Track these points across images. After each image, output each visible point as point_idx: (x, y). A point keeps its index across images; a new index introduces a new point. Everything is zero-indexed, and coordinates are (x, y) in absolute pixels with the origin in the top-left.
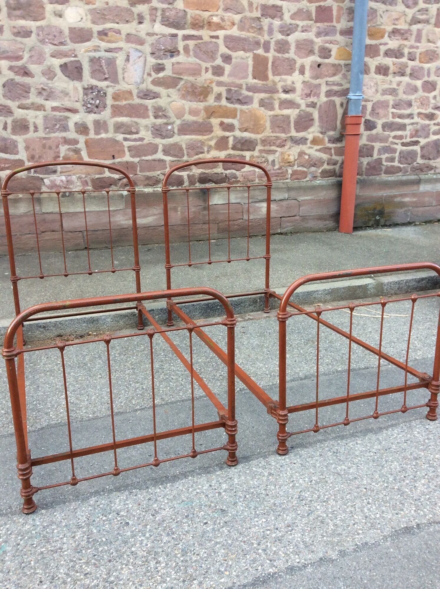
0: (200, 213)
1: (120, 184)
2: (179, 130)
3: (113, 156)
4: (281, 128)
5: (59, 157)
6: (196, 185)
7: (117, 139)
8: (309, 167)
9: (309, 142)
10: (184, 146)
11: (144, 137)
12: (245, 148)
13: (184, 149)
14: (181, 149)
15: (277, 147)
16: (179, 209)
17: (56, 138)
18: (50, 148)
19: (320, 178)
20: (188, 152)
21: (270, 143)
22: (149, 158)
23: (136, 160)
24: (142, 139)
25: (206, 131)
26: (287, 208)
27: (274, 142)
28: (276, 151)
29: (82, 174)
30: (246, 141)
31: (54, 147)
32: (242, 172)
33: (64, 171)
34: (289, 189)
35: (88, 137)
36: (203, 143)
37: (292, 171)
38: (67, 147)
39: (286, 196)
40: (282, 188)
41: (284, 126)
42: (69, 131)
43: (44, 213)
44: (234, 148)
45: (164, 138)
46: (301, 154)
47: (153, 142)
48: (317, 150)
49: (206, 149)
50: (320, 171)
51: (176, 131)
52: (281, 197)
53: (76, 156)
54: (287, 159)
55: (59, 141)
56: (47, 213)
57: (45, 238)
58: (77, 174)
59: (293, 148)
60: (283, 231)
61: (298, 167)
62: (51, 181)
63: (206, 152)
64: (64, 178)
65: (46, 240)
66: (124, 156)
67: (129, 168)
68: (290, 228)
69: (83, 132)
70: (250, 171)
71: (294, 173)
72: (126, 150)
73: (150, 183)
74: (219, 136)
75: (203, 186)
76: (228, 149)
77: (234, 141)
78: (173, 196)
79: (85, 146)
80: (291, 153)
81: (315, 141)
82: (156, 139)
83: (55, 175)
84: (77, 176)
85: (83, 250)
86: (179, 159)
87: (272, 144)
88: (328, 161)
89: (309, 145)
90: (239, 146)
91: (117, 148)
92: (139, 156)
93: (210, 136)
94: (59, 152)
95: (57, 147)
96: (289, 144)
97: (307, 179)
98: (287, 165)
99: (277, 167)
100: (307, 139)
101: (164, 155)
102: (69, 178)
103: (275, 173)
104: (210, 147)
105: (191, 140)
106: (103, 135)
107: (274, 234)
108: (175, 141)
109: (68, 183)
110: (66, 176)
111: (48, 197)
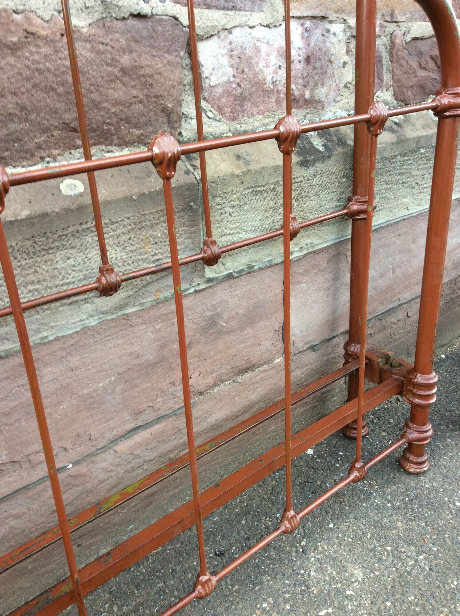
62: (240, 60)
102: (317, 36)
109: (310, 68)
110: (308, 24)
111: (238, 172)
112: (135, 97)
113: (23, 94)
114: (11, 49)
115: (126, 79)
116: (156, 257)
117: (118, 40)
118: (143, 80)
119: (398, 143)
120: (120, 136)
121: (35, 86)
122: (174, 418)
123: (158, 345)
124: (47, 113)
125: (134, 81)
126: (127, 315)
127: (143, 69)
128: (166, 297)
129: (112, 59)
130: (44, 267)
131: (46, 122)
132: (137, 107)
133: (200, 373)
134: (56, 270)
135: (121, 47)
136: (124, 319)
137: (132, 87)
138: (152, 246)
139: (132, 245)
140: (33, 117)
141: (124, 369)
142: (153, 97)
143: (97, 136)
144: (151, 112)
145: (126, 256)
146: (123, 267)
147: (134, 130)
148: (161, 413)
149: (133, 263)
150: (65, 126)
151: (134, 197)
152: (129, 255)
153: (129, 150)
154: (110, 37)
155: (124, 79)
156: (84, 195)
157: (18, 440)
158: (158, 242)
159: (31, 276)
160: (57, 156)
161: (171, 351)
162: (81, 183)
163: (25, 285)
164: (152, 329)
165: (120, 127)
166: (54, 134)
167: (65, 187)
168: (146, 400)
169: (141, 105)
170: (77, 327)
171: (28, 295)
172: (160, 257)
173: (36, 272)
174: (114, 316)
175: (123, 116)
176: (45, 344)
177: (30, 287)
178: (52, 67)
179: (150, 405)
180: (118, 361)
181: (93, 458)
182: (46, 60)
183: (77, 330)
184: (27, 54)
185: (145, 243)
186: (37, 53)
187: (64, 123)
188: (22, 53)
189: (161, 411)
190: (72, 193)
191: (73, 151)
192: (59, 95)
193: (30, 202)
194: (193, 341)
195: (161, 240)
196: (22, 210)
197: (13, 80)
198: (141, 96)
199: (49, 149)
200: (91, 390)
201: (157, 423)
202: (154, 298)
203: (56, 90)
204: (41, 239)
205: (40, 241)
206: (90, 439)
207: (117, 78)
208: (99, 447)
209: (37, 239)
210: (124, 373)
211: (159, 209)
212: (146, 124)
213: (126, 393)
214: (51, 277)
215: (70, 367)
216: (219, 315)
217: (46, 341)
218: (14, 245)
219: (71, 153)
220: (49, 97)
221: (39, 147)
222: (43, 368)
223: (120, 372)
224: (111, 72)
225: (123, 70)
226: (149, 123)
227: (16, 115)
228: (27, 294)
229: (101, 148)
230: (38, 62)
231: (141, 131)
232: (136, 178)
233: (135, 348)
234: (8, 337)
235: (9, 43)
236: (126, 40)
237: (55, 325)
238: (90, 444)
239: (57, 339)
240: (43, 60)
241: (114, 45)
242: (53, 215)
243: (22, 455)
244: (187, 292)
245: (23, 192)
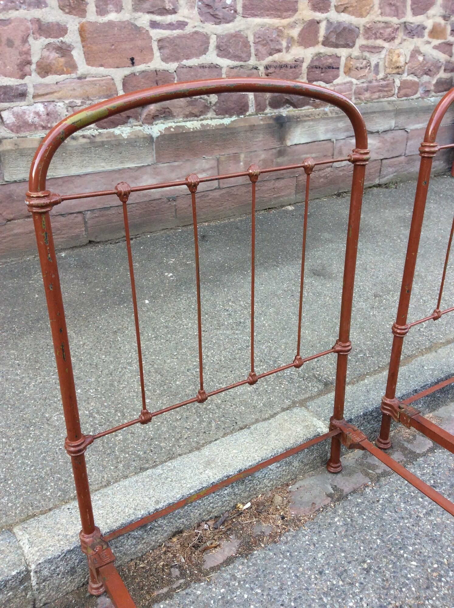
0: (272, 161)
1: (144, 116)
2: (244, 7)
3: (132, 59)
4: (393, 8)
5: (29, 63)
6: (266, 111)
7: (139, 23)
8: (422, 75)
9: (426, 32)
10: (251, 39)
11: (186, 20)
12: (342, 43)
13: (252, 44)
14: (246, 44)
15: (385, 40)
16: (242, 156)
17: (22, 21)
18: (10, 43)
19: (433, 94)
20: (257, 50)
21: (375, 34)
22: (194, 62)
23: (172, 66)
24: (182, 25)
25: (287, 10)
26: (392, 143)
27: (382, 31)
28: (383, 48)
29: (76, 97)
30: (344, 29)
31: (17, 43)
32: (334, 85)
33: (40, 92)
34: (398, 112)
35: (84, 20)
36: (280, 32)
37: (401, 82)
38: (44, 41)
39: (393, 123)
40: (389, 111)
41: (398, 4)
42: (46, 6)
43: (8, 183)
44: (326, 43)
45: (219, 23)
46: (416, 52)
47: (201, 30)
48: (435, 47)
49: (284, 44)
50: (434, 82)
51: (239, 9)
52: (386, 127)
53: (62, 60)
54: (396, 62)
55: (28, 29)
56: (15, 182)
57: (16, 231)
58: (66, 98)
59: (405, 43)
60: (383, 181)
61: (408, 75)
62: (17, 116)
63: (284, 51)
64: (40, 108)
65: (16, 235)
66: (151, 60)
67: (160, 82)
68: (392, 175)
69: (74, 9)
70: (345, 84)
71: (404, 84)
72: (155, 45)
73: (196, 111)
74: (305, 20)
75: (275, 112)
76: (317, 43)
77: (327, 28)
78: (233, 133)
79: (79, 39)
80: (401, 51)
81: (436, 32)
82: (206, 24)
83: (23, 103)
84: (67, 102)
85: (86, 245)
86: (242, 63)
87: (378, 34)
88: (446, 66)
89: (426, 38)
90: (333, 39)
91: (139, 43)
92: (177, 59)
93: (292, 20)
94: (28, 53)
95: (25, 40)
96: (401, 35)
97: (418, 95)
98: (395, 71)
99: (381, 75)
100: (424, 28)
101: (218, 55)
102: (51, 107)
103: (378, 86)
104: (291, 40)
105: (262, 26)
106: (112, 16)
107: (370, 187)
108: (237, 29)
109: (49, 117)
110: (46, 104)
111: (14, 149)
119: (90, 143)
216: (13, 194)
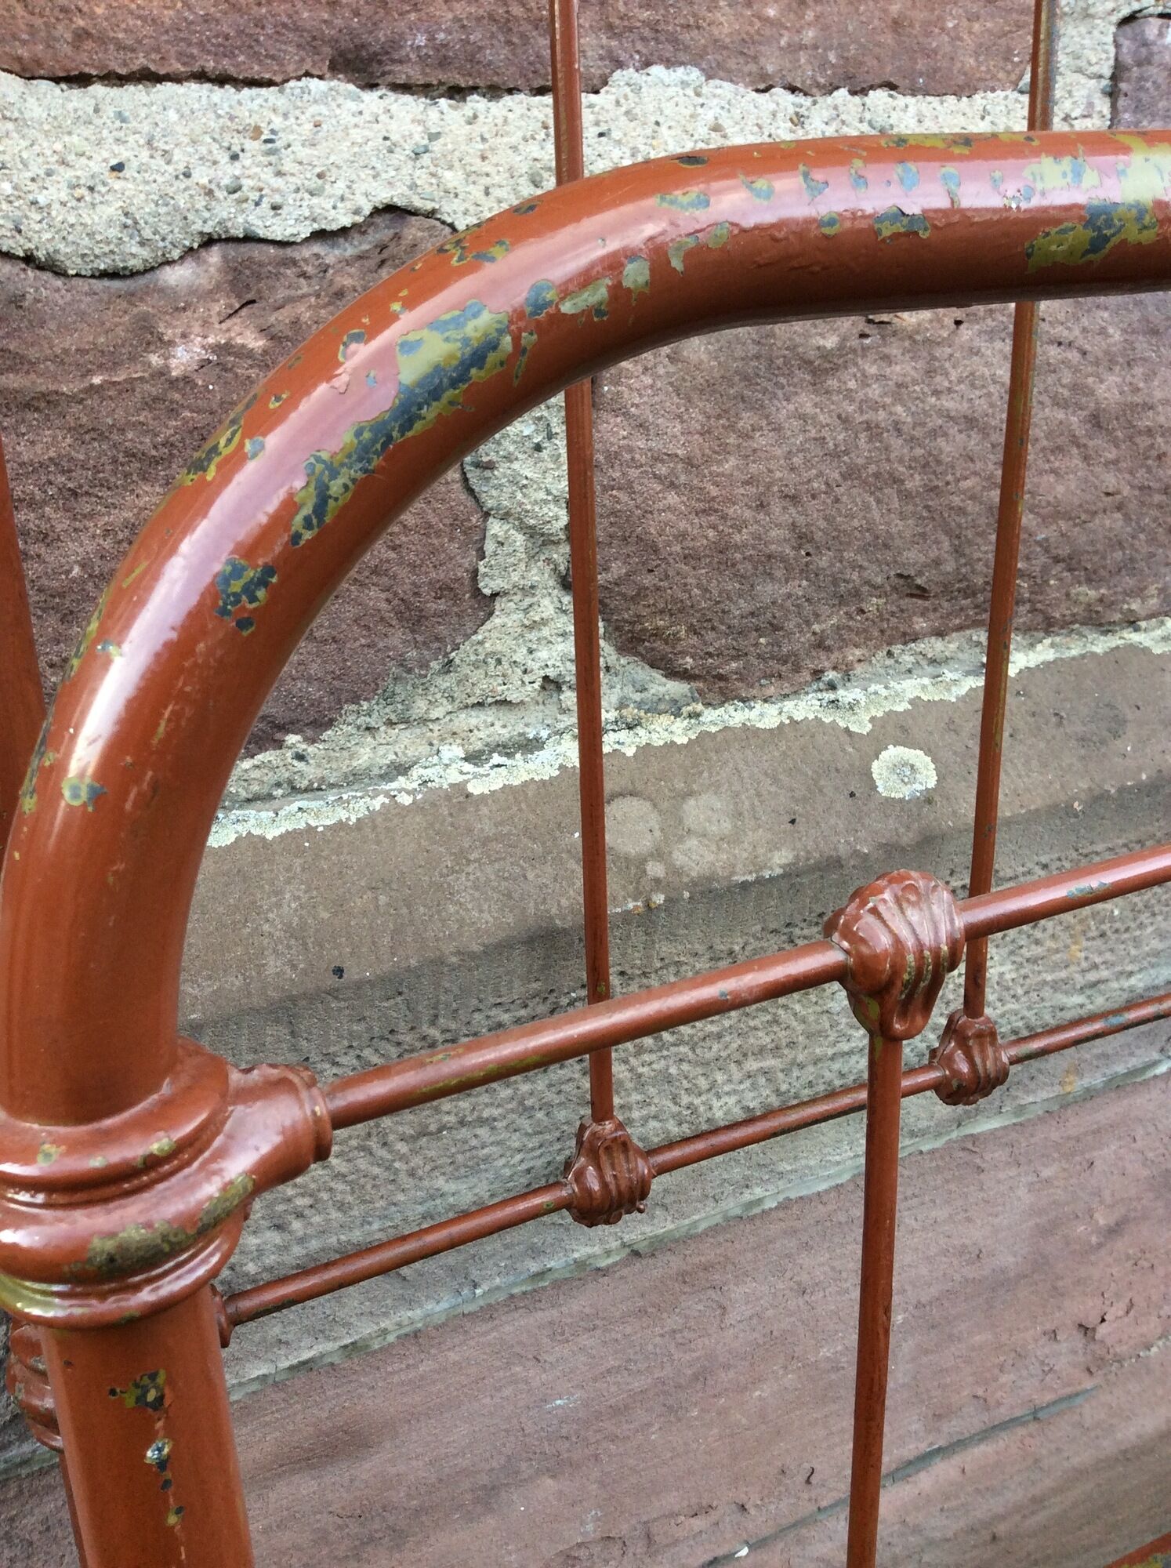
112: (1108, 494)
113: (814, 497)
114: (813, 373)
115: (1098, 442)
116: (1092, 976)
117: (1103, 332)
118: (1143, 442)
120: (1039, 606)
121: (851, 473)
122: (1033, 1427)
123: (1037, 1225)
124: (864, 549)
125: (1117, 446)
126: (974, 1138)
127: (1150, 413)
128: (1088, 1090)
129: (1075, 388)
130: (798, 1007)
131: (855, 576)
132: (1108, 523)
133: (1131, 1305)
134: (825, 1017)
135: (1107, 352)
136: (964, 1149)
137: (1107, 464)
138: (1089, 944)
139: (1037, 942)
140: (823, 561)
141: (934, 1291)
142: (1159, 491)
143: (977, 607)
144: (1142, 536)
145: (1014, 975)
146: (999, 1004)
147: (1084, 589)
148: (1003, 1413)
149: (1027, 993)
150: (902, 582)
151: (1076, 805)
152: (1023, 972)
153: (1053, 645)
154: (1085, 321)
155: (1091, 443)
156: (937, 798)
157: (633, 1480)
158: (1109, 933)
159: (760, 1034)
160: (856, 665)
161: (1068, 1244)
162: (928, 759)
163: (740, 1058)
164: (1032, 1178)
165: (1046, 582)
166: (865, 606)
167: (885, 773)
168: (970, 1379)
169: (1118, 515)
170: (839, 1174)
171: (742, 1087)
172: (1104, 973)
173: (776, 1021)
174: (939, 1143)
175: (1064, 551)
176: (752, 1219)
177: (752, 1065)
178: (909, 419)
179: (980, 1393)
180: (924, 1271)
181: (804, 1531)
182: (898, 399)
183: (839, 1182)
184: (852, 384)
185: (1072, 936)
186: (881, 377)
187: (900, 576)
188: (839, 381)
189: (1002, 1410)
190: (904, 792)
191: (897, 649)
192: (906, 496)
193: (793, 822)
194: (1133, 1214)
195: (1118, 925)
196: (774, 847)
197: (797, 460)
198: (1126, 491)
199: (840, 648)
200: (839, 1348)
201: (981, 1440)
202: (1057, 1090)
203: (902, 482)
204: (806, 932)
205: (805, 938)
206: (808, 1482)
207: (1075, 441)
208: (824, 1504)
209: (797, 931)
210: (931, 1303)
211: (1133, 836)
212: (1120, 570)
213: (925, 1360)
214: (809, 1036)
215: (799, 1284)
217: (757, 1210)
218: (737, 948)
219: (890, 654)
220: (879, 501)
221: (821, 644)
222: (732, 1286)
223: (923, 1300)
224: (1061, 423)
225: (1096, 421)
226: (1129, 566)
227: (783, 559)
228: (741, 1082)
229: (975, 638)
230: (875, 406)
231: (1103, 591)
232: (1082, 740)
233: (975, 1235)
234: (668, 1200)
235: (812, 354)
236: (1124, 331)
237: (789, 1168)
238: (806, 1496)
239: (785, 1205)
240: (888, 400)
241: (1087, 347)
242: (852, 863)
243: (634, 1521)
244: (1150, 1074)
245: (773, 789)
